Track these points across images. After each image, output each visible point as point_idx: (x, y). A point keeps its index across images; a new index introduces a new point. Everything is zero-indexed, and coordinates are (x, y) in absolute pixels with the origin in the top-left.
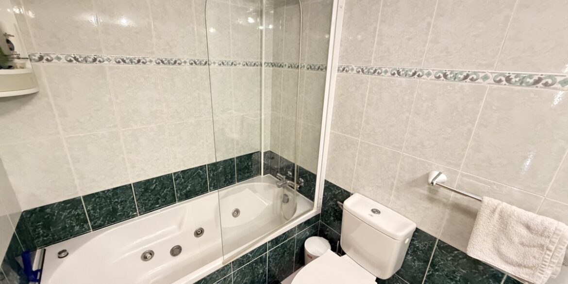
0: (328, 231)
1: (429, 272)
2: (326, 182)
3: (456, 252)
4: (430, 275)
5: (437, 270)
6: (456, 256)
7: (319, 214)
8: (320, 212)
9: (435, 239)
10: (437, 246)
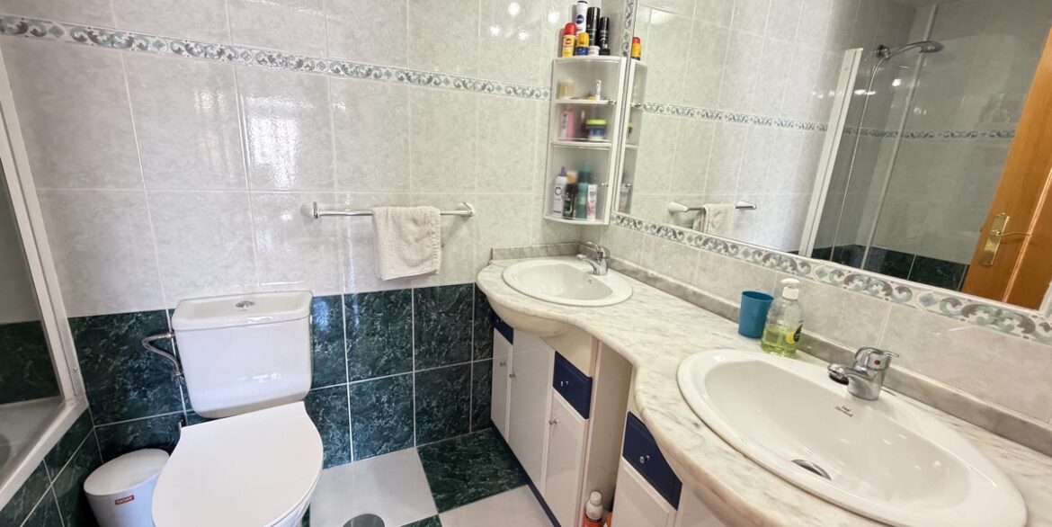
0: (132, 433)
1: (348, 346)
2: (75, 323)
3: (366, 298)
4: (352, 349)
5: (356, 337)
6: (368, 301)
7: (87, 411)
8: (88, 404)
9: (340, 296)
10: (346, 304)
